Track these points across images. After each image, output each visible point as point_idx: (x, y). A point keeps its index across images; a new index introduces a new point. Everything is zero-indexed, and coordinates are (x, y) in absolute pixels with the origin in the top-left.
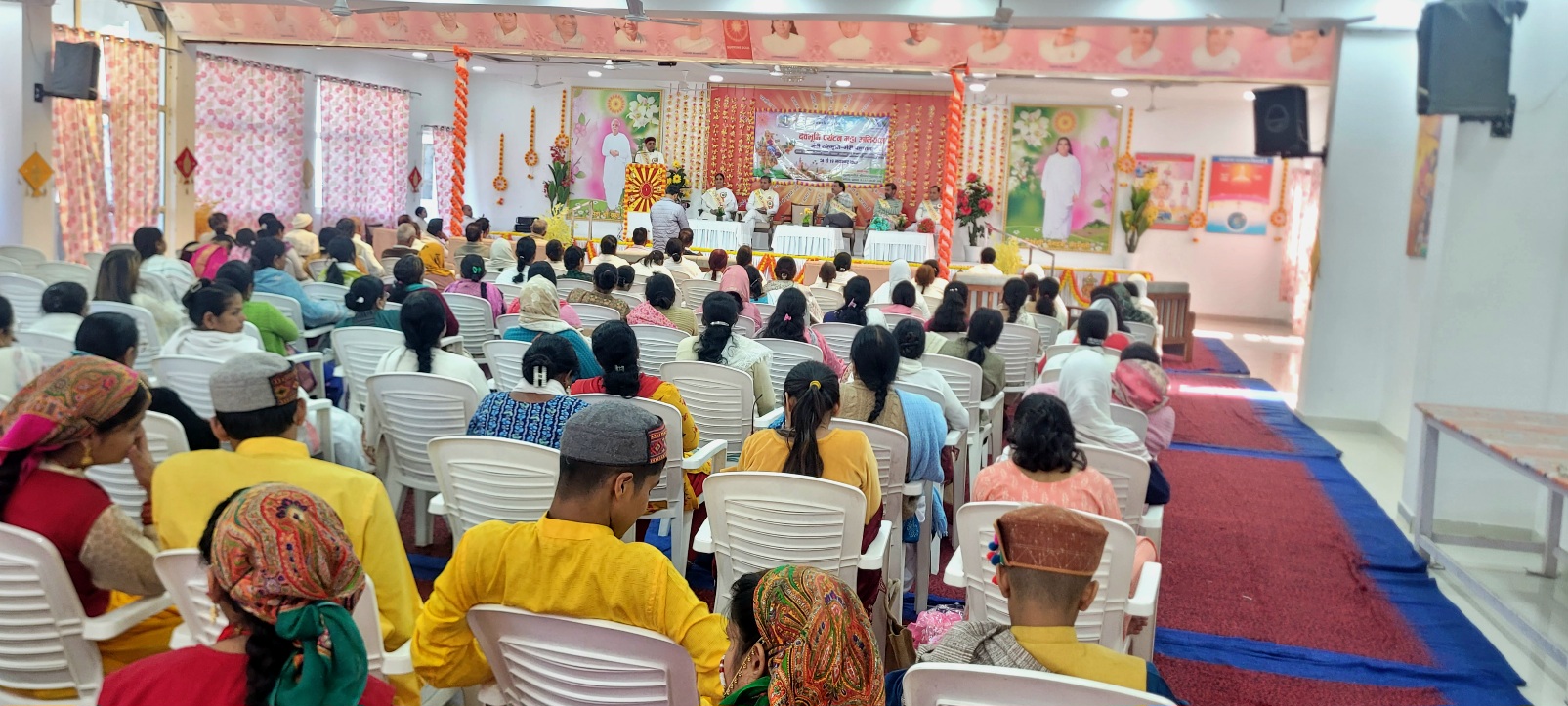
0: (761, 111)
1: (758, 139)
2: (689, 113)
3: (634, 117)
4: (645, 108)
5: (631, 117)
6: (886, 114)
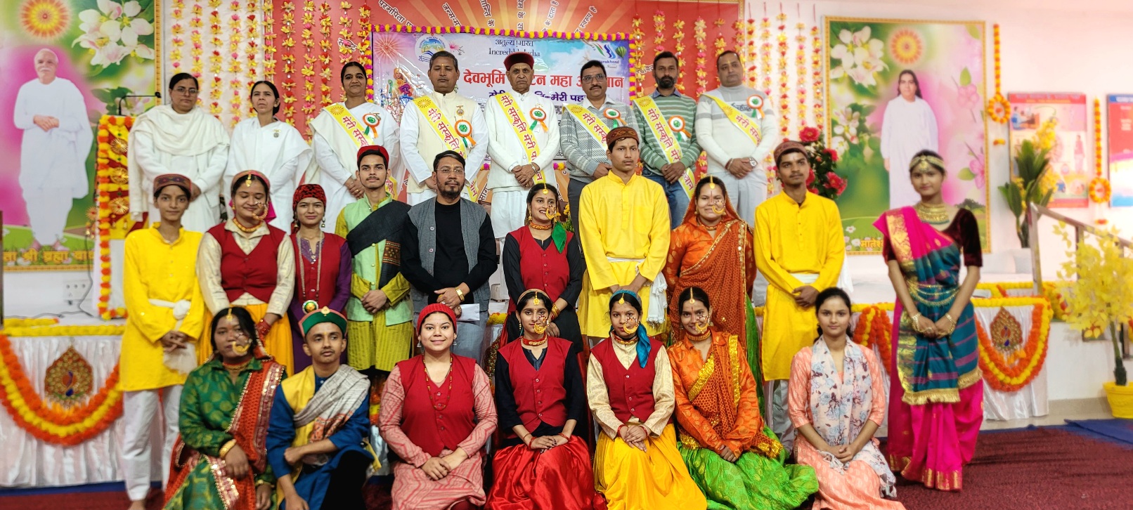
3: (92, 43)
4: (118, 24)
5: (84, 45)
6: (623, 36)
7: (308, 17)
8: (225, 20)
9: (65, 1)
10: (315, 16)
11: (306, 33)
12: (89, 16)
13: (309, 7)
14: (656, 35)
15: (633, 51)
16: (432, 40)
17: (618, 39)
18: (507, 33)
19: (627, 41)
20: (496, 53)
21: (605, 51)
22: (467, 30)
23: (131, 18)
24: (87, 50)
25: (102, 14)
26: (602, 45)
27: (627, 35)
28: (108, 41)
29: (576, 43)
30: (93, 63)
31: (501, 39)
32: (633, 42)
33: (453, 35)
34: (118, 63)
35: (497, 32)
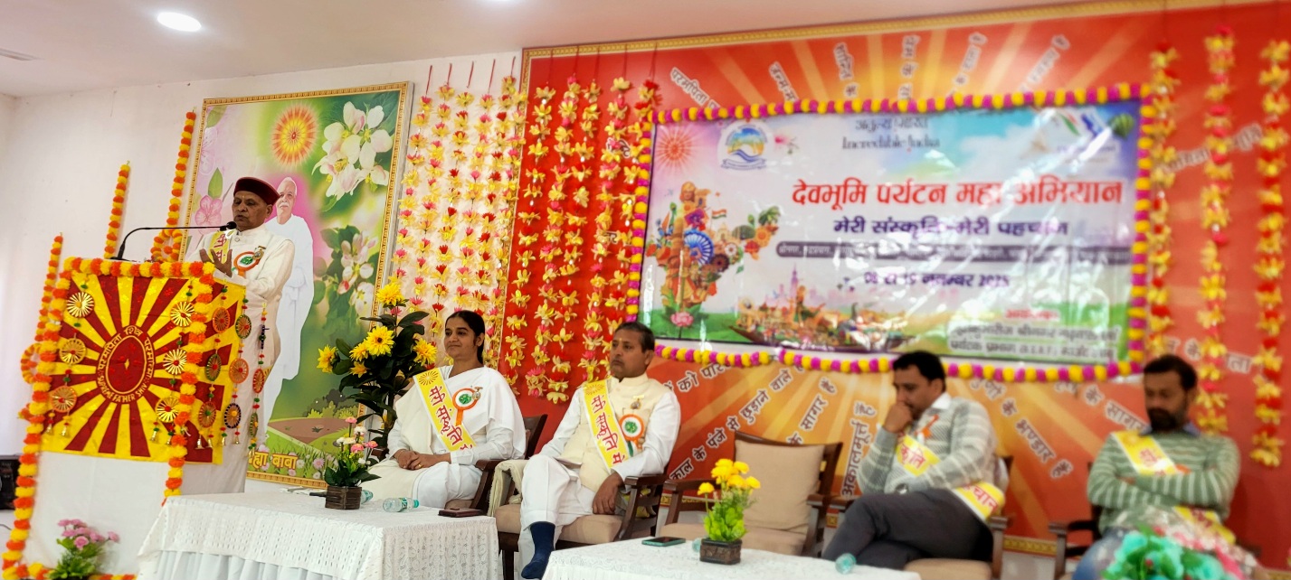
0: (670, 120)
3: (331, 167)
4: (359, 139)
5: (324, 170)
6: (1124, 90)
7: (566, 109)
8: (473, 121)
9: (315, 113)
10: (581, 105)
11: (562, 133)
12: (334, 130)
13: (572, 92)
14: (1214, 80)
15: (1149, 121)
16: (747, 131)
17: (1114, 99)
18: (876, 106)
19: (1136, 100)
20: (855, 145)
21: (1081, 126)
22: (805, 106)
23: (373, 130)
24: (325, 176)
25: (346, 127)
26: (1075, 114)
27: (1135, 89)
28: (346, 164)
29: (1018, 114)
30: (328, 195)
31: (867, 118)
32: (1148, 101)
33: (782, 120)
34: (352, 194)
35: (857, 105)
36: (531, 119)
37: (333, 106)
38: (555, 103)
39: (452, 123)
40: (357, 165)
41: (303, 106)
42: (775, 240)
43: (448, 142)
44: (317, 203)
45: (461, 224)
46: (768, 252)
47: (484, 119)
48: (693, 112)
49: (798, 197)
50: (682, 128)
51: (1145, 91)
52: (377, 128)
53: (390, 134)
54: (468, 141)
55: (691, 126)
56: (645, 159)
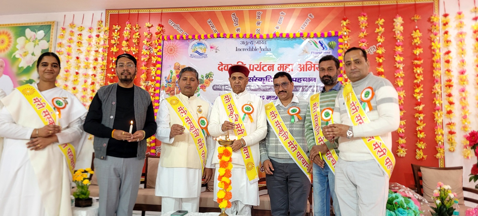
0: (169, 39)
1: (166, 73)
2: (84, 48)
3: (21, 55)
4: (33, 44)
5: (17, 56)
6: (333, 33)
7: (126, 34)
8: (85, 38)
9: (12, 33)
10: (132, 32)
11: (124, 43)
12: (21, 40)
13: (128, 27)
14: (361, 31)
15: (341, 44)
16: (199, 44)
17: (329, 35)
18: (248, 36)
19: (337, 36)
20: (240, 50)
21: (319, 45)
22: (221, 35)
23: (40, 40)
24: (18, 59)
25: (27, 39)
26: (317, 40)
27: (336, 33)
28: (27, 54)
29: (297, 40)
30: (20, 66)
31: (245, 40)
32: (341, 37)
33: (213, 40)
34: (31, 66)
35: (241, 36)
36: (111, 37)
37: (21, 30)
38: (121, 31)
39: (75, 38)
40: (33, 54)
41: (6, 30)
42: (212, 84)
43: (74, 45)
44: (14, 70)
45: (81, 78)
46: (209, 88)
47: (90, 37)
48: (178, 37)
49: (220, 68)
50: (174, 42)
51: (340, 34)
52: (41, 39)
53: (48, 42)
54: (83, 45)
55: (177, 41)
56: (160, 53)
